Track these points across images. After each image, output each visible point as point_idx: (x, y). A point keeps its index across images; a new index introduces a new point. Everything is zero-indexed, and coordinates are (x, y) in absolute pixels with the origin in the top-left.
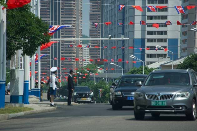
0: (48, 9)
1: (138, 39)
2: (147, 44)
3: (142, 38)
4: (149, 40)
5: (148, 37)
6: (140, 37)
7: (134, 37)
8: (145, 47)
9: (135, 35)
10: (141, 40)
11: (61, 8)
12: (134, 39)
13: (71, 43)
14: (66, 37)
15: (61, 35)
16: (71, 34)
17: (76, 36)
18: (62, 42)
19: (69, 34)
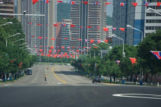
1: (138, 20)
2: (146, 25)
3: (142, 19)
4: (148, 21)
5: (147, 18)
6: (140, 19)
7: (135, 18)
8: (144, 27)
9: (135, 16)
10: (140, 21)
12: (134, 20)
13: (96, 24)
14: (92, 19)
15: (88, 18)
16: (97, 17)
17: (101, 18)
18: (89, 23)
19: (95, 17)
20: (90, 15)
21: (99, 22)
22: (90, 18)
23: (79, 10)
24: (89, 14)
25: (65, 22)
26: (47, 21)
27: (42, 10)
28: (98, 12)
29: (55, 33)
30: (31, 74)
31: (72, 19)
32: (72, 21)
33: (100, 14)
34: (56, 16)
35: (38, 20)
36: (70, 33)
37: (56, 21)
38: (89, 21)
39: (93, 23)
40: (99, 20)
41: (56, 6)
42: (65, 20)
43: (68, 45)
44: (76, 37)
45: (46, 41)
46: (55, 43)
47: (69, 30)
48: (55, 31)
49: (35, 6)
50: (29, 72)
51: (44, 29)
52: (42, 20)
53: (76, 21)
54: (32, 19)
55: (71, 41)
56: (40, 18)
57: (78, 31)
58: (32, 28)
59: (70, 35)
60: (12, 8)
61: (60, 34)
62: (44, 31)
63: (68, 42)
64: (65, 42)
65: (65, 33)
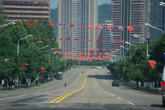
0: (119, 12)
11: (131, 11)
13: (139, 25)
14: (135, 19)
15: (130, 18)
16: (140, 17)
17: (144, 18)
18: (132, 24)
19: (138, 17)
20: (132, 16)
21: (142, 23)
22: (132, 18)
23: (120, 10)
24: (131, 14)
25: (106, 23)
26: (88, 23)
27: (83, 12)
28: (142, 12)
29: (96, 35)
30: (61, 79)
31: (114, 20)
32: (114, 22)
33: (144, 14)
34: (97, 18)
35: (78, 22)
36: (112, 35)
37: (97, 23)
38: (132, 22)
39: (136, 24)
40: (142, 20)
41: (97, 7)
42: (106, 21)
43: (109, 47)
44: (117, 39)
45: (87, 44)
46: (96, 45)
47: (111, 32)
48: (96, 33)
49: (76, 8)
50: (59, 77)
51: (84, 31)
52: (83, 22)
53: (118, 22)
54: (73, 21)
55: (112, 43)
56: (81, 20)
57: (119, 33)
58: (73, 30)
59: (111, 36)
60: (48, 10)
61: (101, 36)
62: (84, 33)
63: (109, 45)
64: (107, 44)
65: (107, 35)
